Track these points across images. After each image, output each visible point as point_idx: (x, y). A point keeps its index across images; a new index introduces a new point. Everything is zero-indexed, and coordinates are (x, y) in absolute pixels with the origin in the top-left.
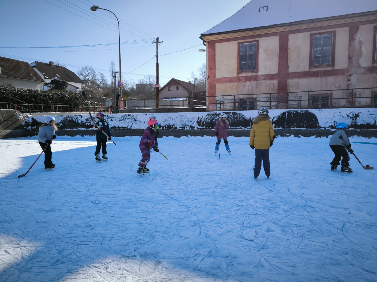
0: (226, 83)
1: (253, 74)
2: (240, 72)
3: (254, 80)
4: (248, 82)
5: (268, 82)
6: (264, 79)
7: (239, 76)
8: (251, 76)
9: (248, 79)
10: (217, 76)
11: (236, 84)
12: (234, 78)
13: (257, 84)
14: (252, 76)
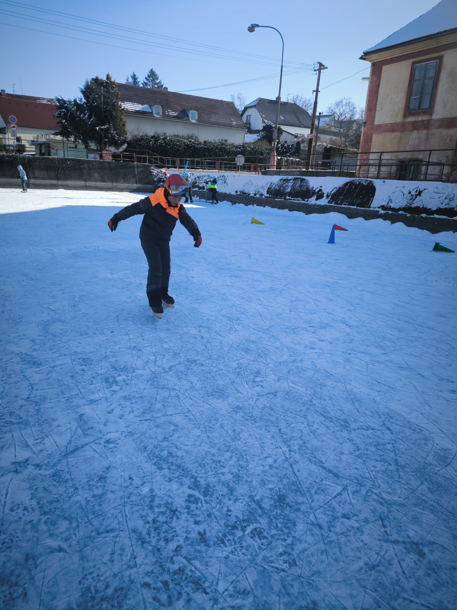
0: (387, 133)
1: (425, 118)
2: (407, 114)
3: (424, 129)
4: (416, 131)
5: (445, 132)
6: (439, 127)
7: (405, 121)
8: (420, 121)
9: (416, 126)
10: (377, 122)
11: (399, 134)
12: (397, 124)
13: (427, 134)
14: (423, 121)
